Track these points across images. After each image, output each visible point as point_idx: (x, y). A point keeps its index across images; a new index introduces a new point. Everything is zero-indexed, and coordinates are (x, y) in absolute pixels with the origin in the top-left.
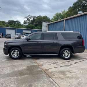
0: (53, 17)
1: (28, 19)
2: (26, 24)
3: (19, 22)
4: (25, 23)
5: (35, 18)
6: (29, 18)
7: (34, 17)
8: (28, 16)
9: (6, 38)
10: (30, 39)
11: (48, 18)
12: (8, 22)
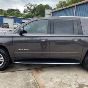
0: (56, 5)
1: (28, 8)
2: (26, 13)
3: (19, 11)
4: (25, 11)
5: (36, 7)
6: (30, 7)
7: (35, 5)
8: (28, 5)
9: (3, 27)
10: (25, 32)
11: (50, 7)
12: (7, 10)
